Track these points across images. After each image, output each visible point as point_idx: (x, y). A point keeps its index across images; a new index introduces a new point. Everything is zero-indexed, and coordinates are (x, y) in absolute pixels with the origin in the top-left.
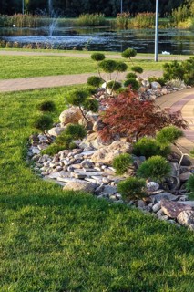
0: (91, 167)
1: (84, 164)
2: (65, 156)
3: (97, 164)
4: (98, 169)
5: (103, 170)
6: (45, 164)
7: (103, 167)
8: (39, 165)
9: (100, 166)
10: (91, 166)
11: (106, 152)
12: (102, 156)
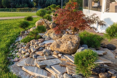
0: (50, 55)
1: (45, 53)
2: (33, 44)
3: (55, 52)
4: (56, 57)
5: (59, 58)
6: (20, 50)
7: (60, 55)
8: (16, 50)
9: (57, 54)
10: (50, 53)
11: (61, 42)
12: (58, 46)
